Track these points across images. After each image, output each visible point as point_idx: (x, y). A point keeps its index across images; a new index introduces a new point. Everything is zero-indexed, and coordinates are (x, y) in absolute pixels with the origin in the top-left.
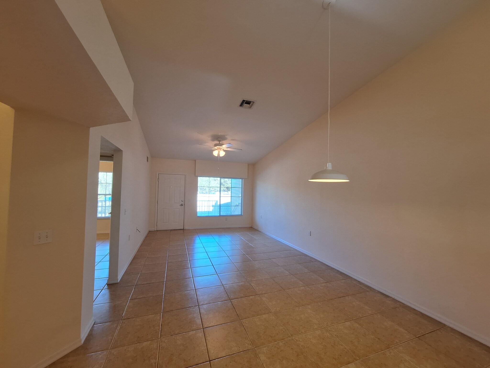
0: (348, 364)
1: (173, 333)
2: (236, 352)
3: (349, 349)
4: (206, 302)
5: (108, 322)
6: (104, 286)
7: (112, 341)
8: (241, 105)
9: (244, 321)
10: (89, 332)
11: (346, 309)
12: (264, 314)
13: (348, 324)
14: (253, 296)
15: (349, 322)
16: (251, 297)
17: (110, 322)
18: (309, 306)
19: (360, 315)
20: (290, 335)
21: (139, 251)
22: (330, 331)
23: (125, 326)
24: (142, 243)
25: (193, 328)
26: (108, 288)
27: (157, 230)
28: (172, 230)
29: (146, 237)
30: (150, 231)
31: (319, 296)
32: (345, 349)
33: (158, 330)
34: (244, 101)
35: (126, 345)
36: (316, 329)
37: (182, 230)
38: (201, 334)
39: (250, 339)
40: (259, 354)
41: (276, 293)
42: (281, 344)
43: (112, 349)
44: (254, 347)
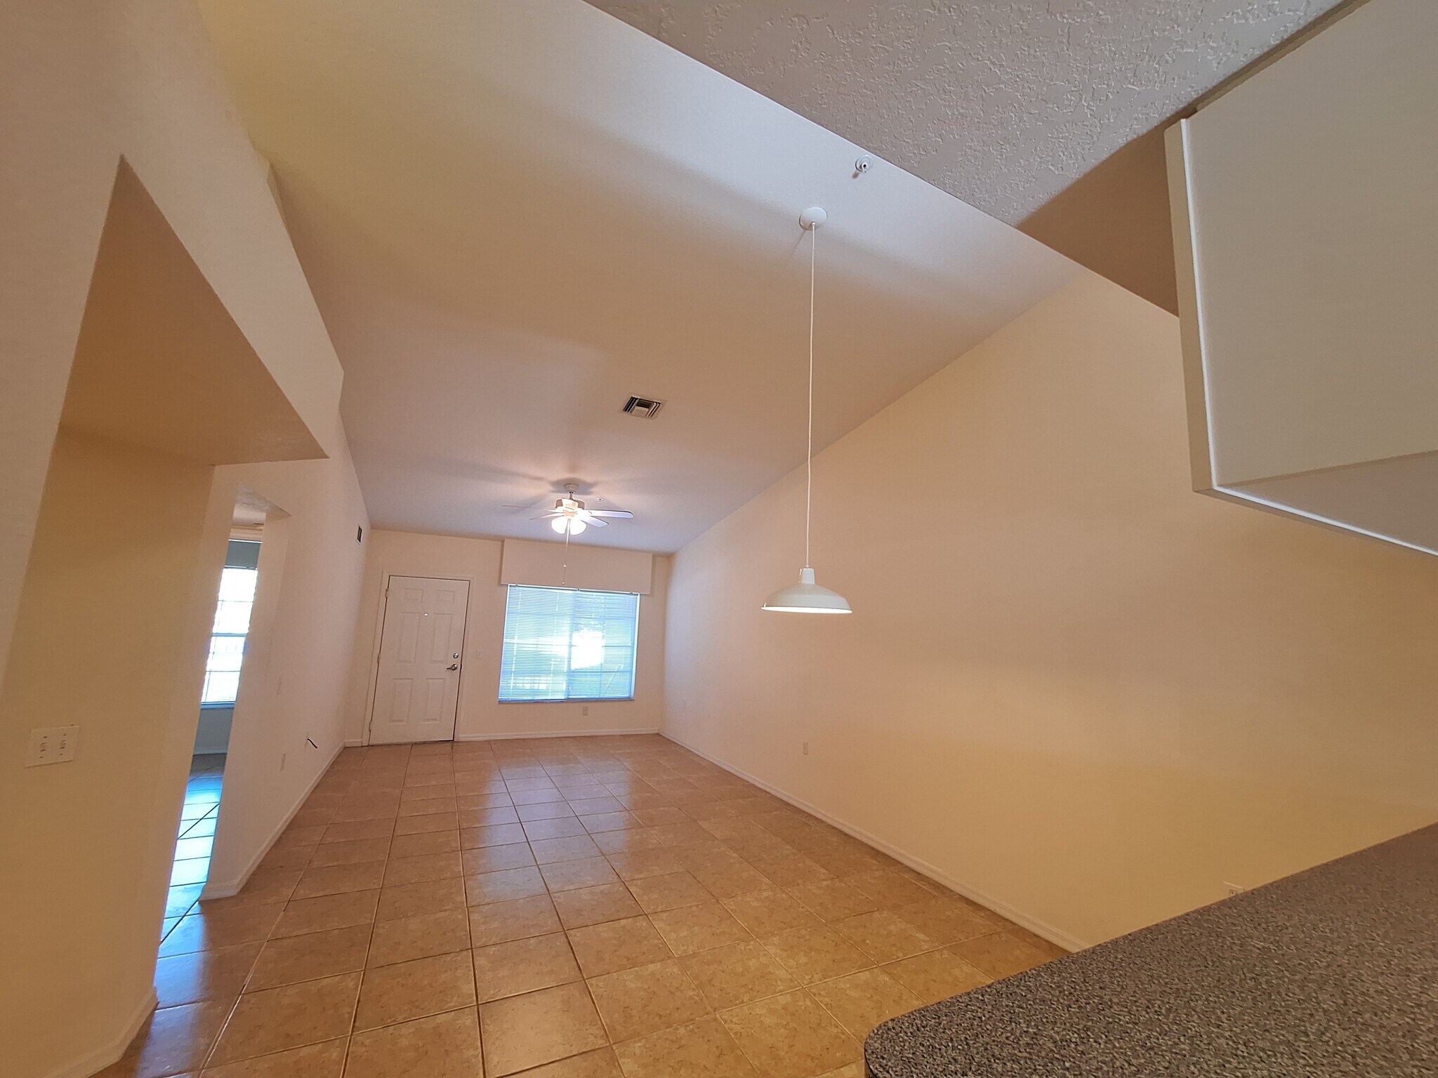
0: (841, 1067)
1: (389, 1021)
2: (559, 1056)
3: (853, 1034)
4: (494, 940)
5: (198, 1002)
6: (189, 907)
7: (209, 1048)
8: (628, 408)
9: (593, 981)
10: (141, 1029)
11: (868, 942)
12: (653, 962)
13: (865, 976)
14: (631, 919)
15: (867, 972)
16: (623, 922)
17: (203, 1001)
18: (774, 939)
19: (900, 955)
20: (709, 1009)
21: (307, 805)
22: (814, 995)
23: (251, 1008)
24: (319, 783)
25: (449, 1005)
26: (201, 910)
27: (371, 743)
28: (416, 744)
29: (332, 765)
30: (345, 748)
31: (807, 913)
32: (843, 1034)
33: (346, 1016)
34: (633, 399)
35: (250, 1057)
36: (780, 991)
37: (450, 744)
38: (469, 1020)
39: (602, 1024)
40: (621, 1058)
41: (694, 908)
42: (682, 1031)
43: (209, 1067)
44: (610, 1042)
